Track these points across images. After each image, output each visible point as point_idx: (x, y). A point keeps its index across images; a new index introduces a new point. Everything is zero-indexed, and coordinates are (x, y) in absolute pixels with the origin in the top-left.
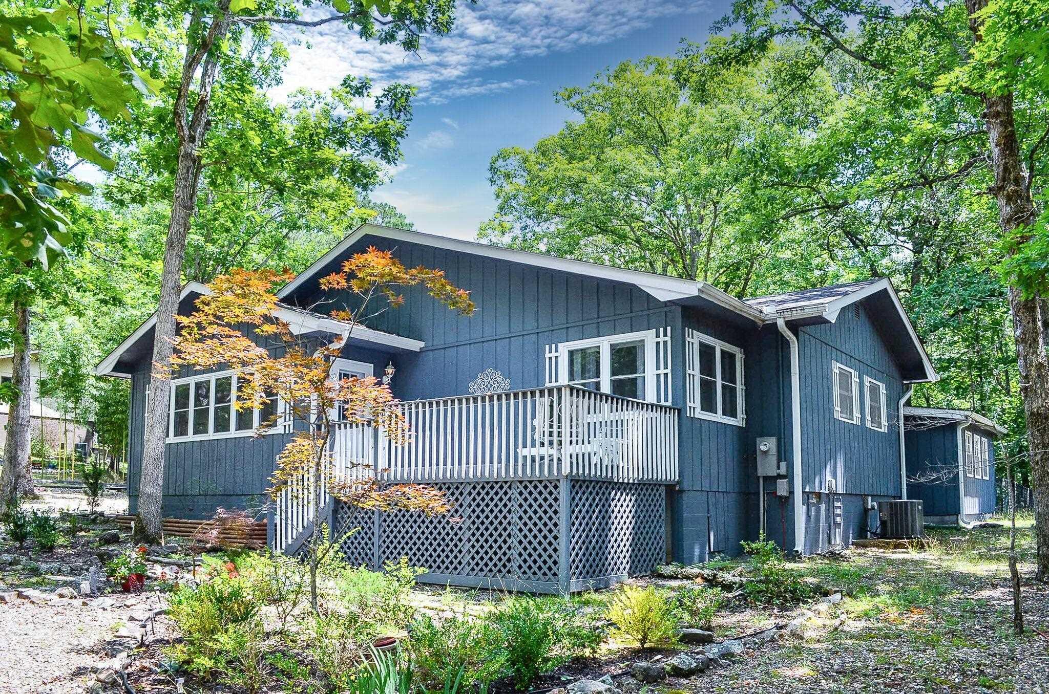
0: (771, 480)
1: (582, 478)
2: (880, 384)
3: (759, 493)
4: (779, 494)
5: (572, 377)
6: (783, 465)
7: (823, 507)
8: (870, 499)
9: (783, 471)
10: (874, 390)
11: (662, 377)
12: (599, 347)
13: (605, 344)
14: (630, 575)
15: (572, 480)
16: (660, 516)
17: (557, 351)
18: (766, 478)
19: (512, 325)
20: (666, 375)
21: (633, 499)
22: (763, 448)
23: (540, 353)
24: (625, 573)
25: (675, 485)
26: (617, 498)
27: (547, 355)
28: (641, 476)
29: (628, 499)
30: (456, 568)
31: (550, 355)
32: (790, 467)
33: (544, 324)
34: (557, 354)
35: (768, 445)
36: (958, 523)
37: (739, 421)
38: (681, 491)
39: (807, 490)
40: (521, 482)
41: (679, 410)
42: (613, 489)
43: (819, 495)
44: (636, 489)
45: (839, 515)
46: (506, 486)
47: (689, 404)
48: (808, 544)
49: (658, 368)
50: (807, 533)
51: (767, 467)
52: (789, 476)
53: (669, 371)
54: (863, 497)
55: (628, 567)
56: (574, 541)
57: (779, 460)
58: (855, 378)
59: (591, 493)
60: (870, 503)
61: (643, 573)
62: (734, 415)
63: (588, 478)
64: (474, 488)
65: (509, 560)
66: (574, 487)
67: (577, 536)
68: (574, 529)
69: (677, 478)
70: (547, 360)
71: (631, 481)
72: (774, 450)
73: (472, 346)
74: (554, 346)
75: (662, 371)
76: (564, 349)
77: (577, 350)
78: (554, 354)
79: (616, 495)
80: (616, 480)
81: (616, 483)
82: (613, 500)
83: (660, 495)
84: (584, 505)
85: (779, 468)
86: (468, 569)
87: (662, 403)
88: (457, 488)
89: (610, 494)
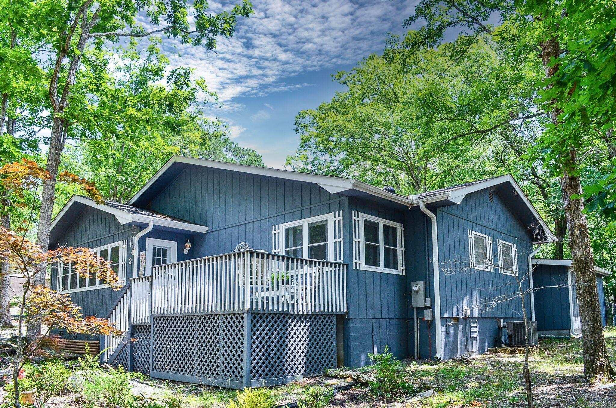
0: (421, 310)
1: (261, 312)
2: (512, 245)
3: (414, 319)
4: (425, 319)
5: (287, 246)
6: (428, 299)
7: (461, 327)
8: (502, 320)
9: (428, 304)
10: (507, 249)
11: (337, 243)
12: (302, 226)
13: (305, 224)
14: (305, 376)
15: (252, 314)
16: (332, 336)
17: (279, 229)
18: (418, 309)
19: (255, 214)
20: (340, 242)
21: (308, 325)
22: (415, 289)
23: (269, 231)
24: (300, 374)
25: (345, 315)
26: (293, 324)
27: (273, 232)
28: (313, 310)
29: (303, 325)
30: (190, 371)
31: (275, 232)
32: (433, 301)
33: (272, 213)
34: (279, 231)
35: (418, 286)
36: (570, 335)
37: (400, 271)
38: (349, 319)
39: (445, 316)
40: (224, 315)
41: (347, 266)
42: (290, 318)
43: (457, 319)
44: (310, 318)
45: (476, 332)
46: (216, 318)
47: (354, 261)
48: (447, 352)
49: (335, 238)
50: (446, 345)
51: (419, 301)
52: (432, 307)
53: (341, 239)
54: (498, 319)
55: (303, 370)
56: (254, 354)
57: (426, 297)
58: (489, 241)
59: (270, 322)
60: (502, 323)
61: (317, 374)
62: (395, 267)
63: (266, 312)
64: (200, 319)
65: (217, 366)
66: (255, 317)
67: (257, 350)
68: (254, 346)
69: (346, 310)
70: (273, 235)
71: (305, 313)
72: (422, 291)
73: (233, 228)
74: (277, 226)
75: (338, 240)
76: (283, 227)
77: (291, 228)
78: (277, 232)
79: (292, 322)
80: (292, 313)
81: (292, 315)
82: (290, 326)
83: (331, 322)
84: (264, 330)
85: (425, 302)
86: (197, 371)
87: (338, 261)
88: (192, 319)
89: (287, 322)
